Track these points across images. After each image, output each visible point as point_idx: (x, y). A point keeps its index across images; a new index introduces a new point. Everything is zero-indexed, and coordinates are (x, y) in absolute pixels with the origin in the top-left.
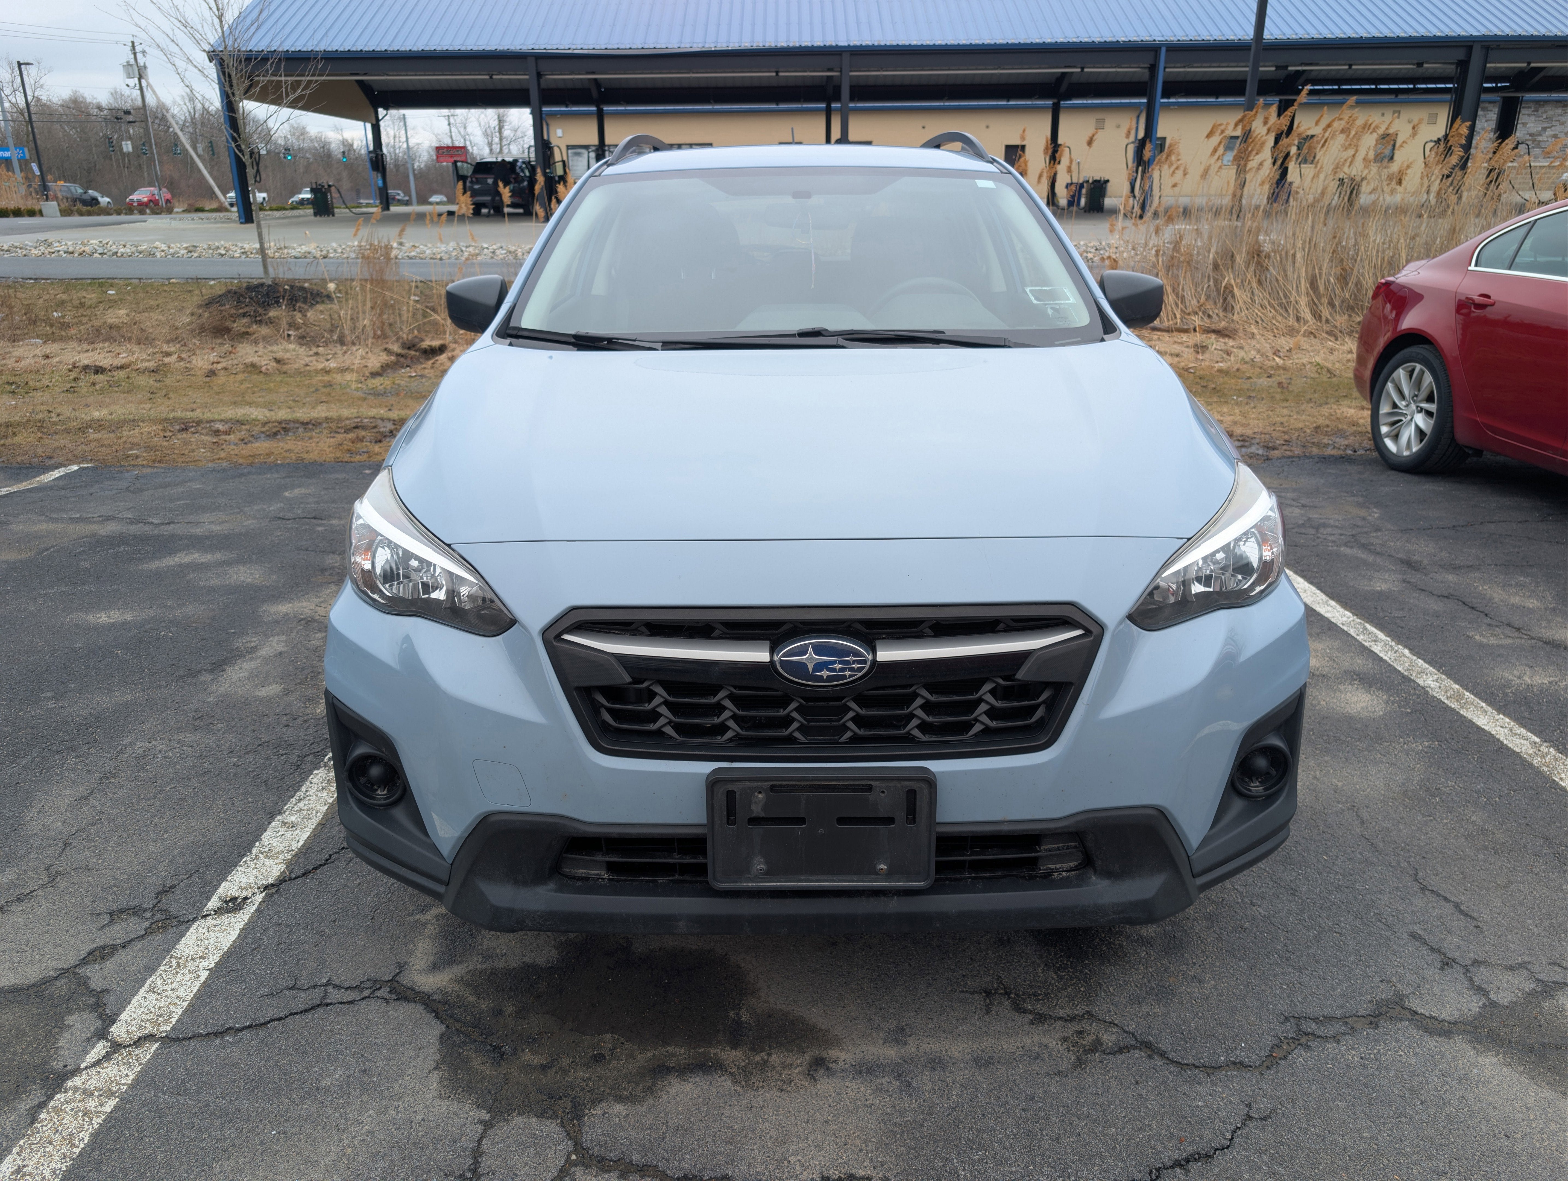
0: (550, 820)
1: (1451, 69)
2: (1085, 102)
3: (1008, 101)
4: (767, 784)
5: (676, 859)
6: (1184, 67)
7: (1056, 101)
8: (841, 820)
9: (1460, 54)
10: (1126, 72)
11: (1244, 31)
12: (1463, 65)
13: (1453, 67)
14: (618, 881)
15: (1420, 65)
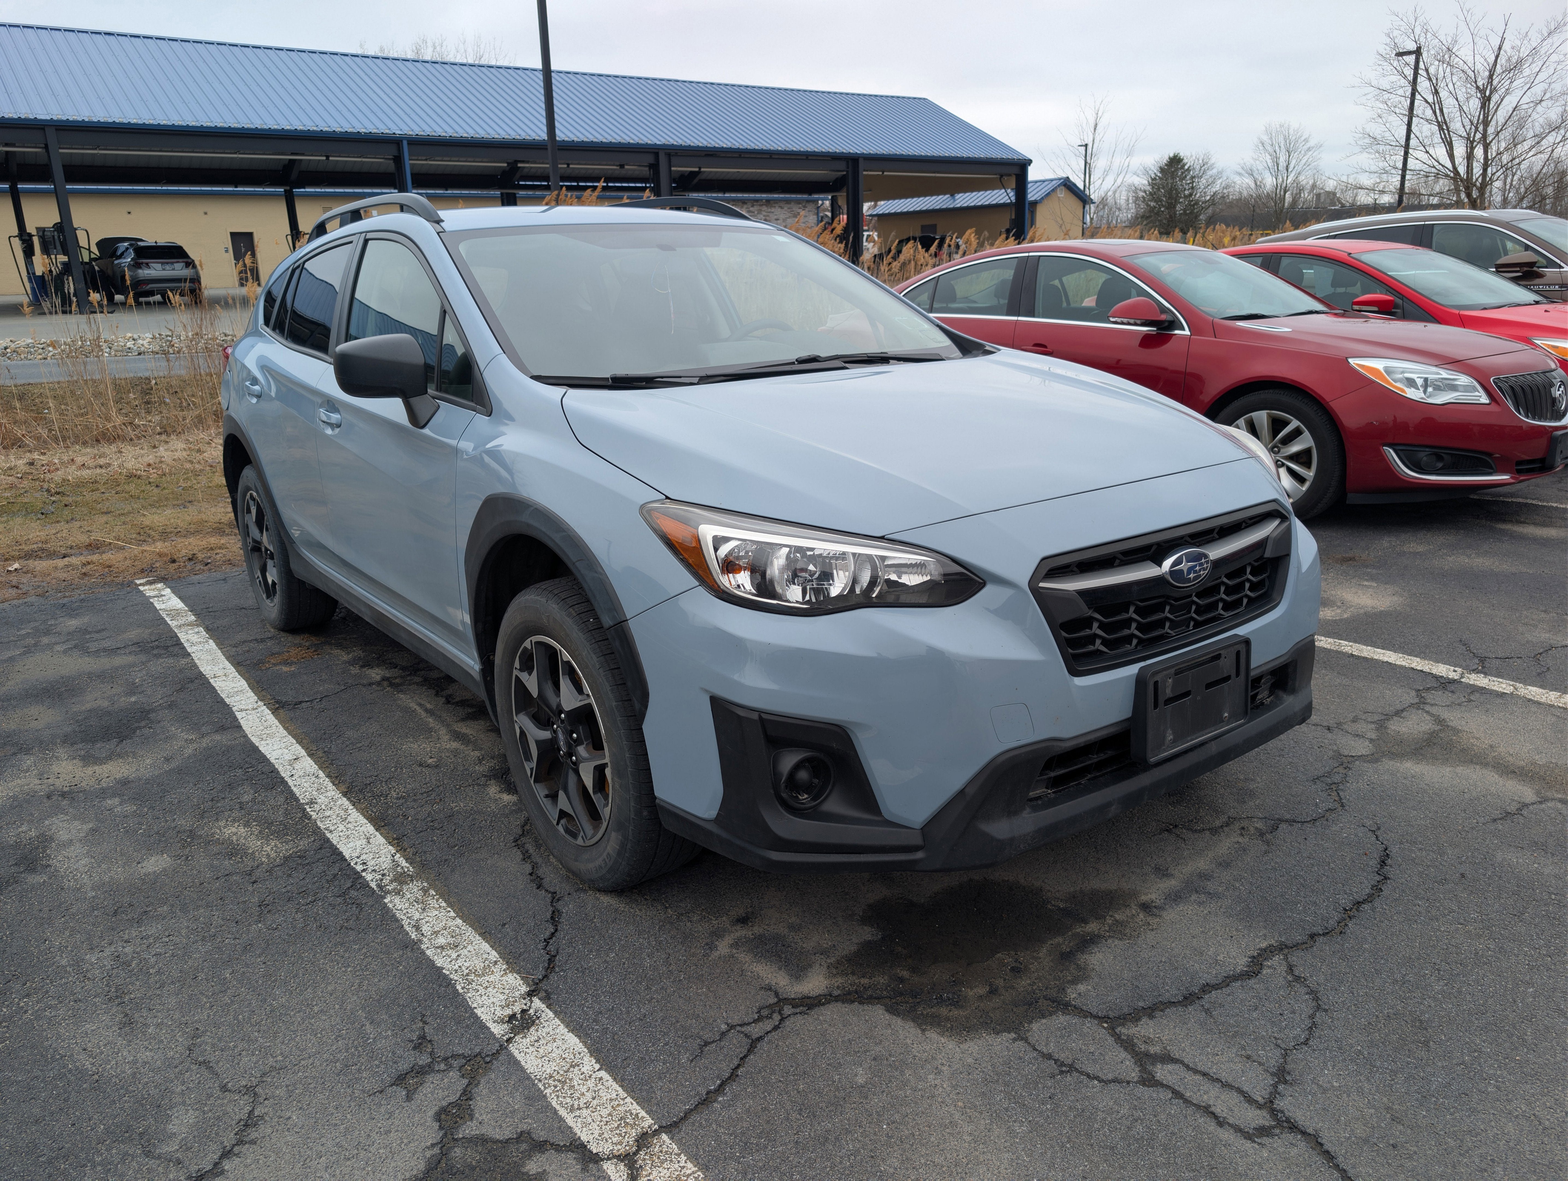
0: (1044, 745)
1: (645, 171)
2: (318, 190)
3: (236, 187)
4: (1173, 671)
5: (1095, 759)
6: (426, 160)
7: (288, 188)
8: (1209, 686)
9: (650, 159)
10: (373, 162)
11: (540, 133)
12: (654, 167)
13: (647, 169)
14: (1060, 791)
15: (622, 166)
